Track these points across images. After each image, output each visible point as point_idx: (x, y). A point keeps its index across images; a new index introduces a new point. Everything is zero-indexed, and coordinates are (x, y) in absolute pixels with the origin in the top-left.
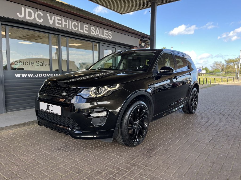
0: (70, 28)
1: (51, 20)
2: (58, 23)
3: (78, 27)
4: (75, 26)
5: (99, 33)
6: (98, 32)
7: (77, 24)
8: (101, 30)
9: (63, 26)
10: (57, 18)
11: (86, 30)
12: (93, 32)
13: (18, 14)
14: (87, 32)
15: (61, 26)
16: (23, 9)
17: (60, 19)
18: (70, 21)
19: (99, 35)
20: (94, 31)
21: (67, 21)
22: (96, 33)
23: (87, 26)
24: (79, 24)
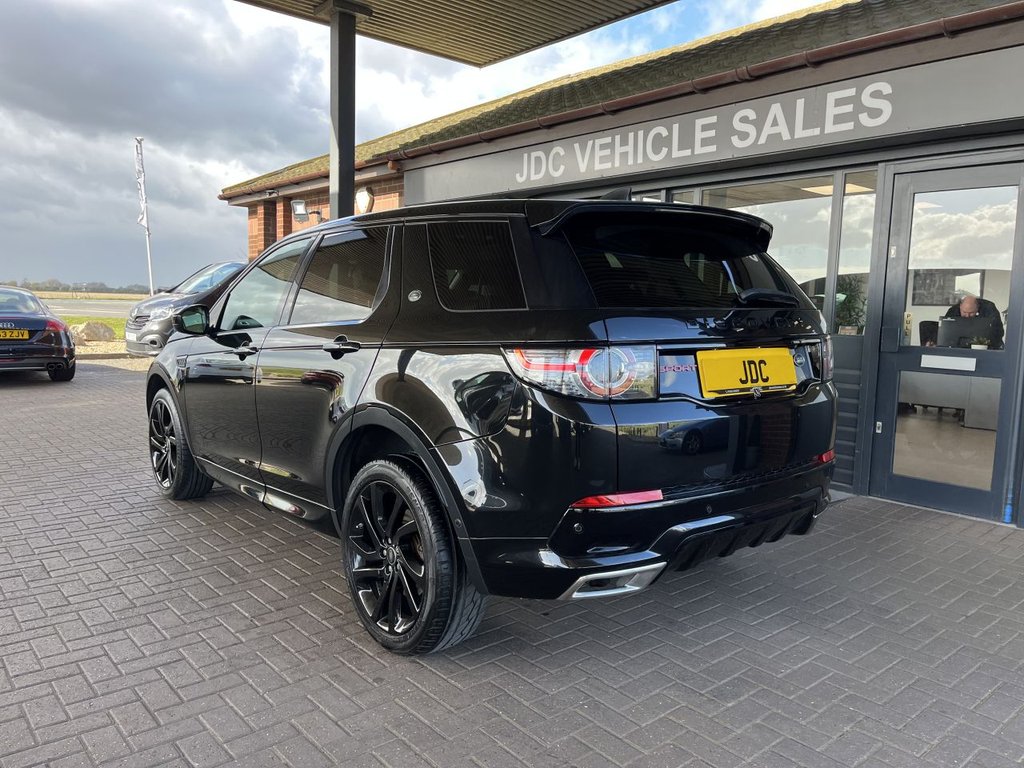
0: (640, 161)
1: (583, 157)
2: (603, 160)
3: (668, 141)
4: (660, 143)
5: (783, 129)
6: (775, 123)
7: (664, 132)
8: (800, 103)
9: (617, 164)
10: (599, 142)
11: (705, 142)
12: (744, 136)
13: (518, 175)
14: (713, 148)
15: (608, 165)
16: (526, 155)
17: (608, 140)
18: (641, 133)
19: (786, 136)
20: (751, 130)
21: (631, 135)
22: (768, 130)
23: (713, 119)
24: (676, 127)
